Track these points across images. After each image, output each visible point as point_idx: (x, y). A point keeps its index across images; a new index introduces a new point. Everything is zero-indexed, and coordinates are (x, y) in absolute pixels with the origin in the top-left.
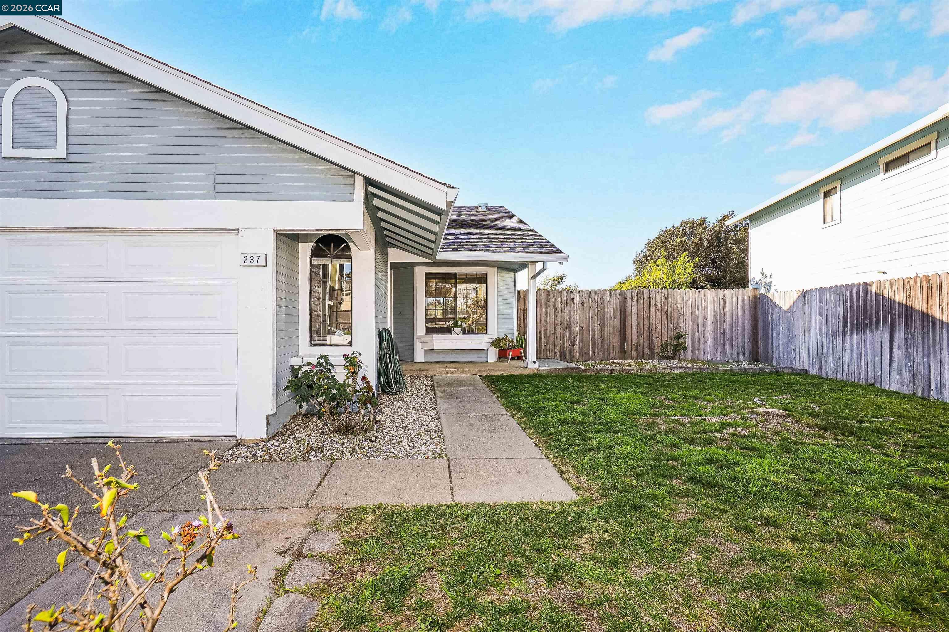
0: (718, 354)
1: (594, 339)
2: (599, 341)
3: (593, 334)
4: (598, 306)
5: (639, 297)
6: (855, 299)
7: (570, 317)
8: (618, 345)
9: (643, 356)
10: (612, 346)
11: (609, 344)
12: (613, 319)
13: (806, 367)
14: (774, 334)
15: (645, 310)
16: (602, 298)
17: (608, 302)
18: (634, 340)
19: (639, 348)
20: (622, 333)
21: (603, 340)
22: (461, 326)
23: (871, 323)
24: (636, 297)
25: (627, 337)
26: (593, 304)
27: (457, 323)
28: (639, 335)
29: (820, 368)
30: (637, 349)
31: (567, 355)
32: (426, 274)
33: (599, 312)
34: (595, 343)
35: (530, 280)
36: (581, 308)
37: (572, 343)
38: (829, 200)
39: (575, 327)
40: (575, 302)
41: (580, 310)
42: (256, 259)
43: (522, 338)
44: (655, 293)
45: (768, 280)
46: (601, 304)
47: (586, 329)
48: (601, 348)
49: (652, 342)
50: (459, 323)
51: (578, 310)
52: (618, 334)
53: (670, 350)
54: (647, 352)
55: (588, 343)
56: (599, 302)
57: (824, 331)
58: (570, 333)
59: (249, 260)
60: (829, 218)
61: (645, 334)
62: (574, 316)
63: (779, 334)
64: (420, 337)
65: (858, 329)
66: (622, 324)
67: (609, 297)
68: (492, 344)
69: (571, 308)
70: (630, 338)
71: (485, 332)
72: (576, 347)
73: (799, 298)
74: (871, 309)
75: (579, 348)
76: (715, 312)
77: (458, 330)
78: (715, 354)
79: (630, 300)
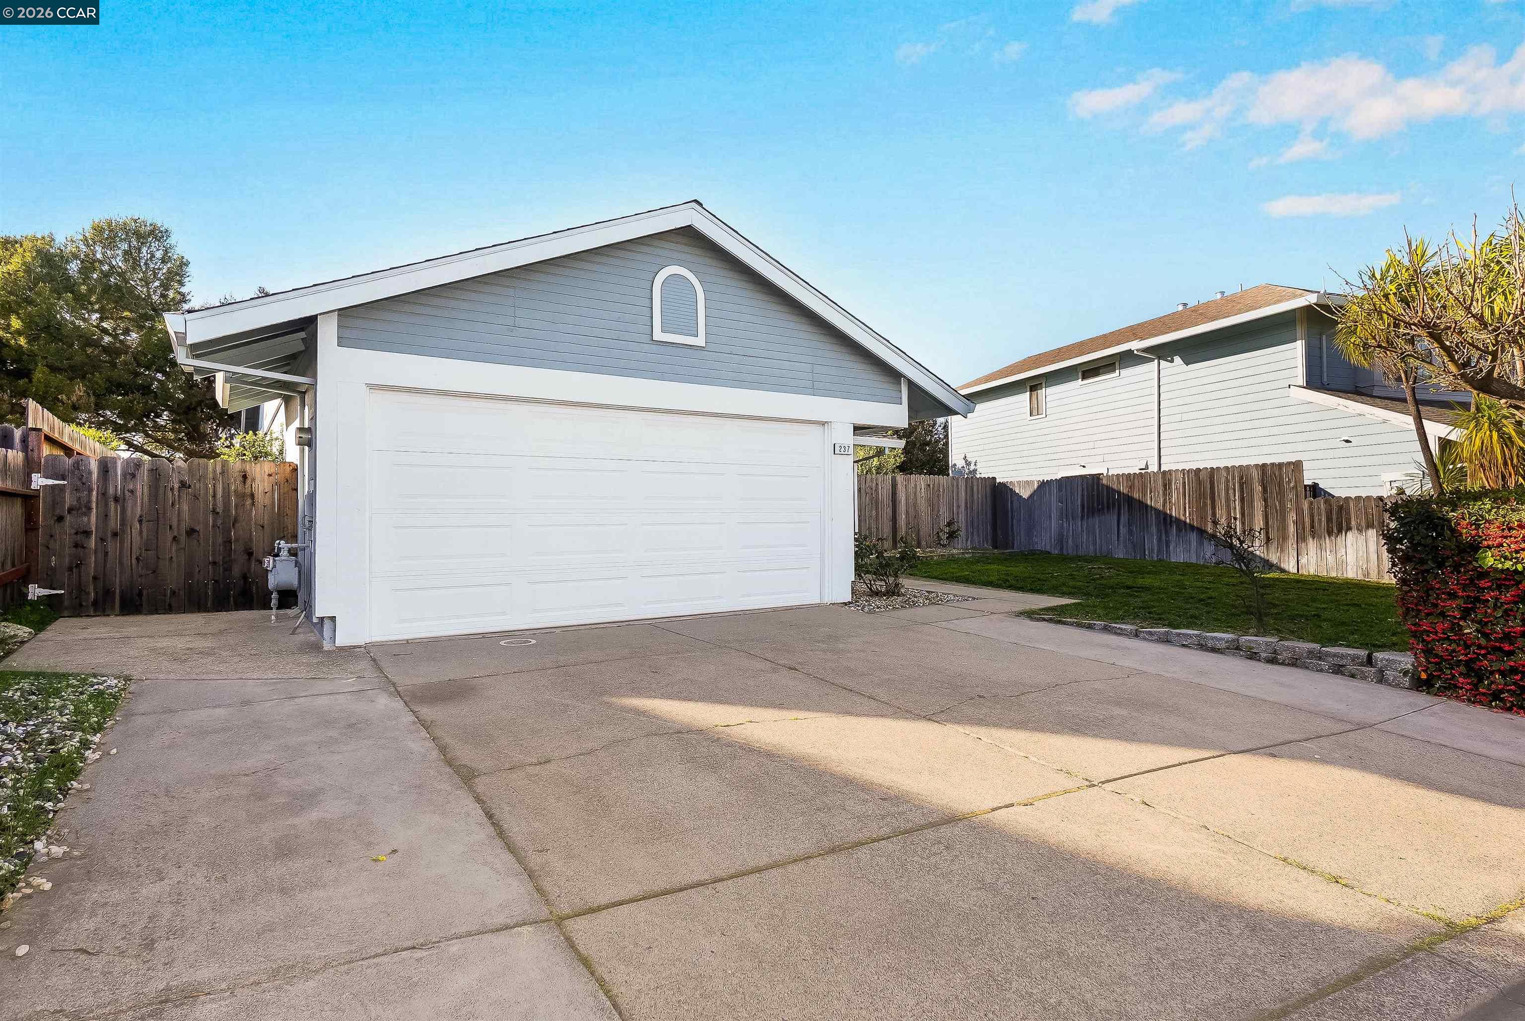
0: (969, 542)
4: (874, 493)
5: (907, 484)
6: (1090, 489)
8: (891, 535)
12: (886, 507)
13: (1048, 548)
14: (1014, 521)
15: (911, 497)
17: (882, 488)
18: (904, 530)
20: (894, 522)
21: (878, 529)
23: (1103, 509)
24: (904, 483)
25: (897, 526)
26: (869, 491)
28: (908, 524)
29: (1062, 549)
30: (906, 539)
33: (874, 499)
38: (1034, 393)
42: (847, 448)
44: (920, 479)
45: (972, 467)
46: (876, 490)
49: (918, 530)
52: (890, 523)
53: (944, 537)
56: (874, 488)
57: (1065, 515)
59: (843, 449)
60: (1035, 412)
61: (913, 522)
63: (1020, 521)
65: (1093, 514)
66: (894, 512)
67: (883, 483)
73: (1039, 487)
74: (1103, 498)
76: (966, 500)
78: (966, 543)
79: (899, 486)
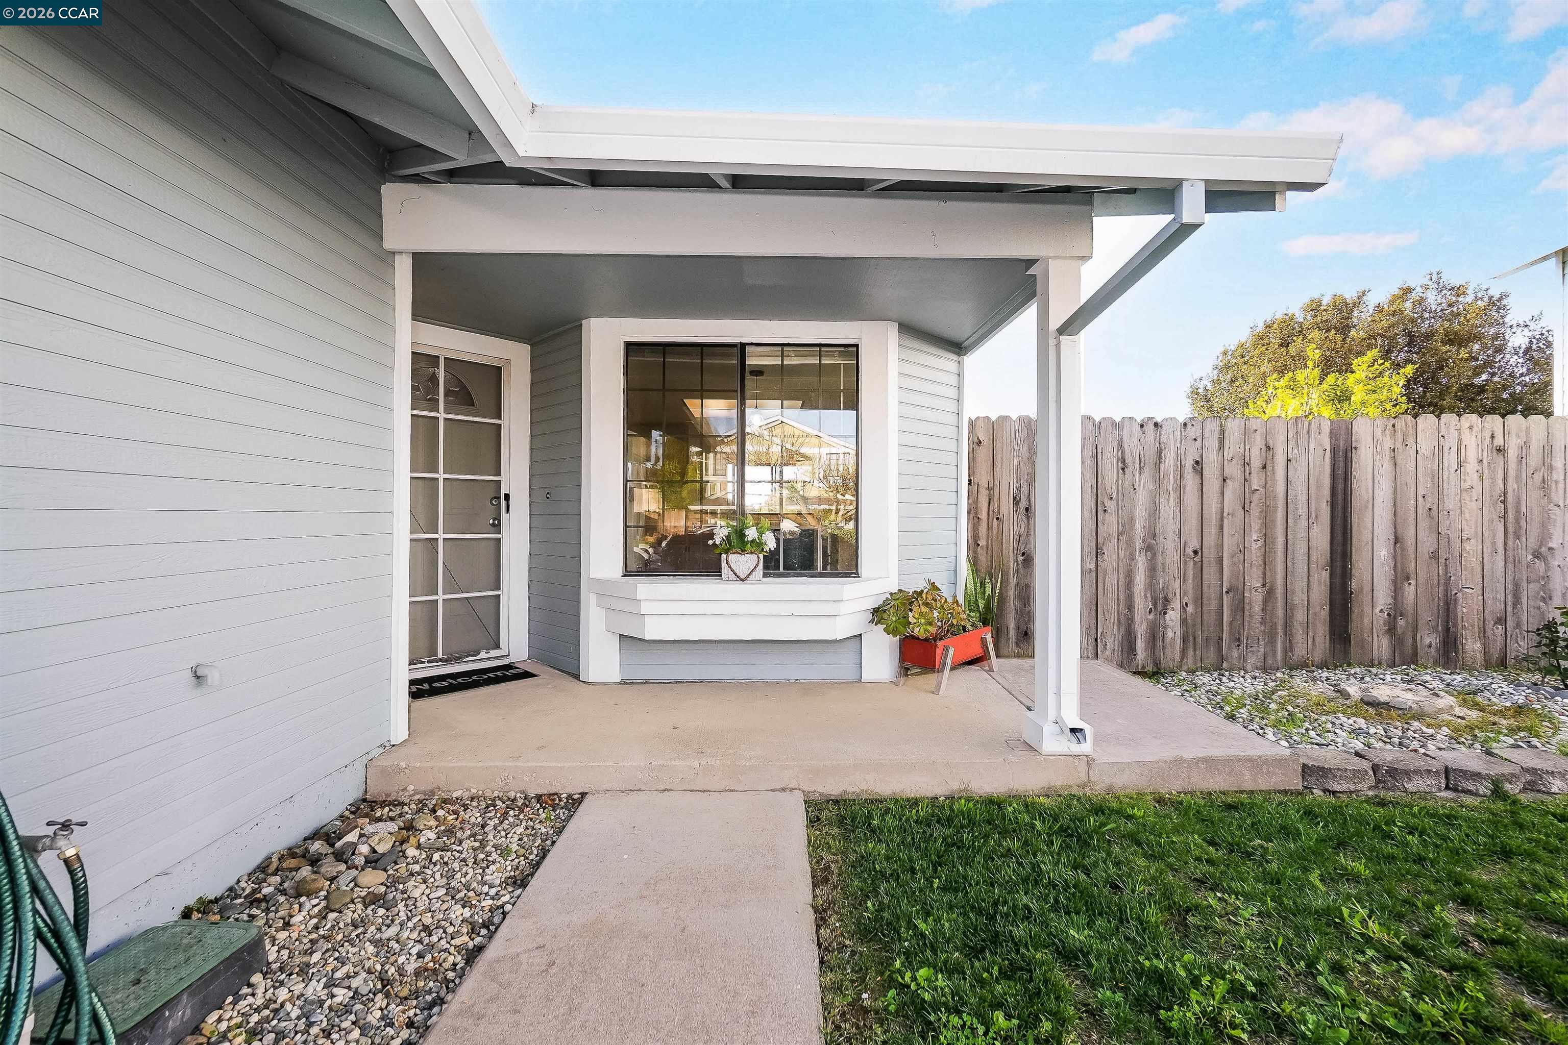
1: (1238, 592)
2: (1255, 599)
3: (1235, 575)
4: (1254, 475)
5: (1399, 445)
7: (1154, 512)
8: (1324, 613)
9: (1415, 654)
10: (1300, 616)
11: (1289, 608)
12: (1304, 523)
15: (1421, 492)
16: (1268, 448)
17: (1288, 460)
18: (1383, 599)
19: (1401, 622)
20: (1338, 571)
21: (1269, 594)
22: (758, 545)
24: (1388, 444)
25: (1354, 585)
26: (1234, 470)
27: (741, 535)
28: (1400, 578)
30: (1391, 630)
31: (1141, 646)
32: (631, 348)
33: (1256, 496)
34: (1240, 607)
35: (1052, 342)
36: (1191, 481)
37: (1161, 604)
39: (1169, 545)
40: (1169, 461)
41: (1188, 489)
43: (983, 584)
44: (1459, 431)
46: (1264, 467)
47: (1209, 554)
48: (1263, 622)
49: (1447, 604)
50: (751, 533)
51: (1180, 488)
52: (1326, 575)
54: (1429, 639)
55: (1214, 604)
56: (1256, 463)
58: (1152, 570)
61: (1422, 575)
62: (1168, 509)
64: (604, 589)
66: (1339, 538)
67: (1292, 443)
68: (878, 614)
69: (1158, 480)
70: (1367, 588)
71: (851, 570)
72: (1173, 616)
75: (1184, 621)
77: (743, 562)
79: (1366, 455)
